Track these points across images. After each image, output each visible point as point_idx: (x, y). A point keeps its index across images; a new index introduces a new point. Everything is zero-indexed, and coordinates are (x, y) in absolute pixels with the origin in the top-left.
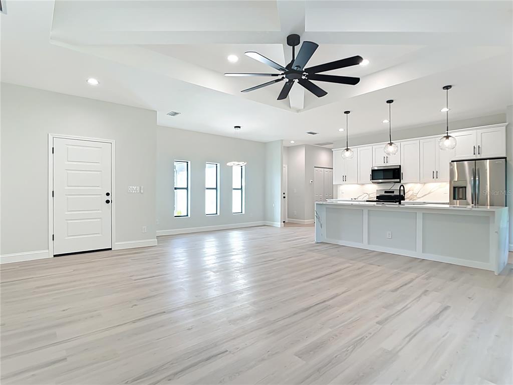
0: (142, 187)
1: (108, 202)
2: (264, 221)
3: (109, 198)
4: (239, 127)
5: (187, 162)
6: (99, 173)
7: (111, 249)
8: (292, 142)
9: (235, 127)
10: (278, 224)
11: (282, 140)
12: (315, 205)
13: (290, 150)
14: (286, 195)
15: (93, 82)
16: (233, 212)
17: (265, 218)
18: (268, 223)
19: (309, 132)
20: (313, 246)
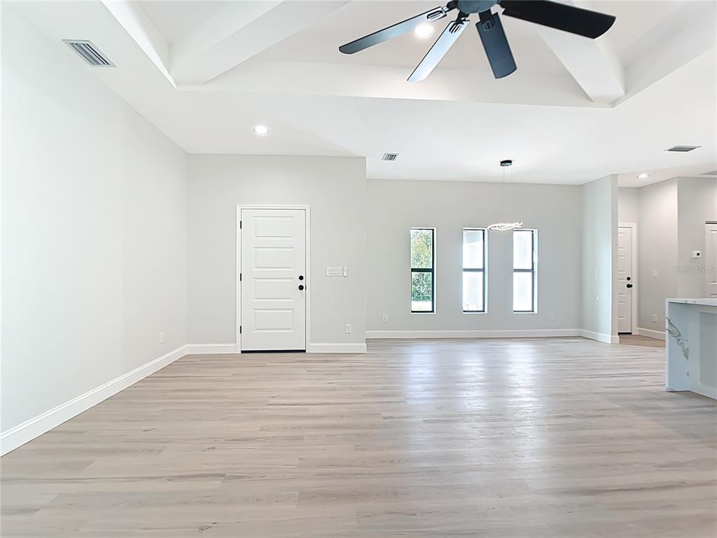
0: (346, 268)
1: (301, 288)
2: (581, 330)
3: (302, 283)
4: (510, 162)
5: (433, 230)
6: (290, 250)
7: (304, 351)
8: (643, 176)
9: (502, 162)
10: (607, 336)
11: (617, 175)
12: (667, 304)
13: (641, 193)
14: (633, 282)
15: (261, 130)
16: (515, 308)
17: (581, 323)
18: (586, 332)
19: (672, 147)
20: (657, 397)
